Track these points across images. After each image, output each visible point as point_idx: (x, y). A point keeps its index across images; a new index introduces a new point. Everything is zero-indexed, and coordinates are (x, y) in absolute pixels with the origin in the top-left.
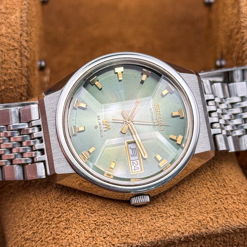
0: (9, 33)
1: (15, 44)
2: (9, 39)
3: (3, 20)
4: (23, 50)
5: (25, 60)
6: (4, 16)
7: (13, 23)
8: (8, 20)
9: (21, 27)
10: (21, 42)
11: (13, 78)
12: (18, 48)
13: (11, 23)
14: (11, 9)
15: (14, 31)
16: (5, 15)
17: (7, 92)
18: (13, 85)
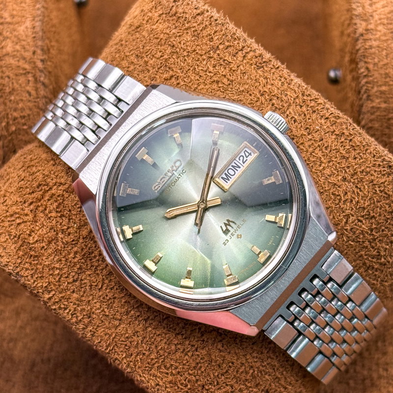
0: (18, 51)
1: (27, 66)
2: (18, 59)
3: (8, 33)
4: (38, 74)
5: (42, 87)
6: (9, 28)
7: (22, 36)
8: (16, 33)
9: (34, 41)
10: (35, 63)
11: (26, 115)
12: (31, 71)
13: (20, 36)
14: (19, 17)
15: (24, 48)
16: (12, 27)
17: (20, 134)
18: (27, 124)
